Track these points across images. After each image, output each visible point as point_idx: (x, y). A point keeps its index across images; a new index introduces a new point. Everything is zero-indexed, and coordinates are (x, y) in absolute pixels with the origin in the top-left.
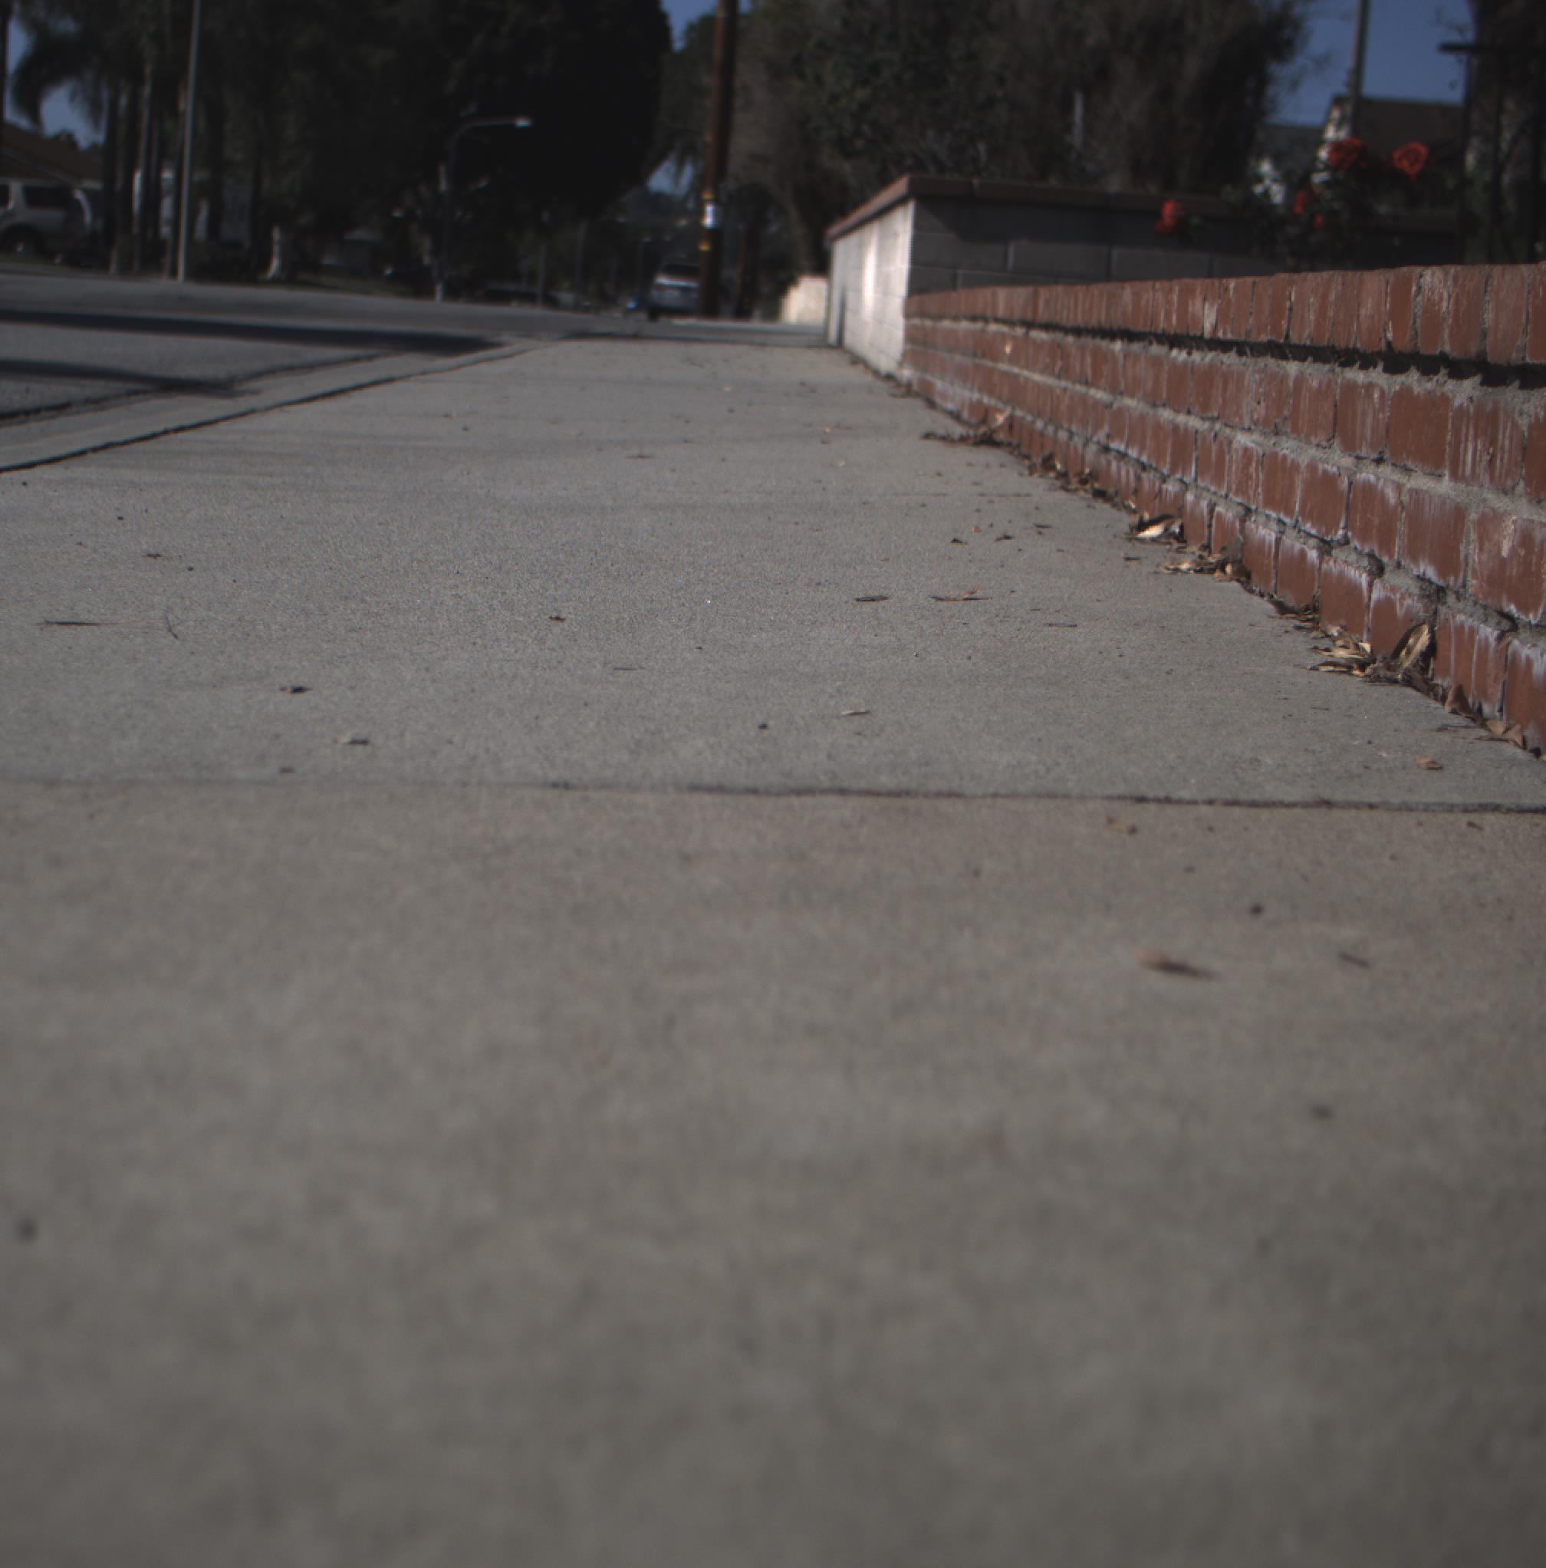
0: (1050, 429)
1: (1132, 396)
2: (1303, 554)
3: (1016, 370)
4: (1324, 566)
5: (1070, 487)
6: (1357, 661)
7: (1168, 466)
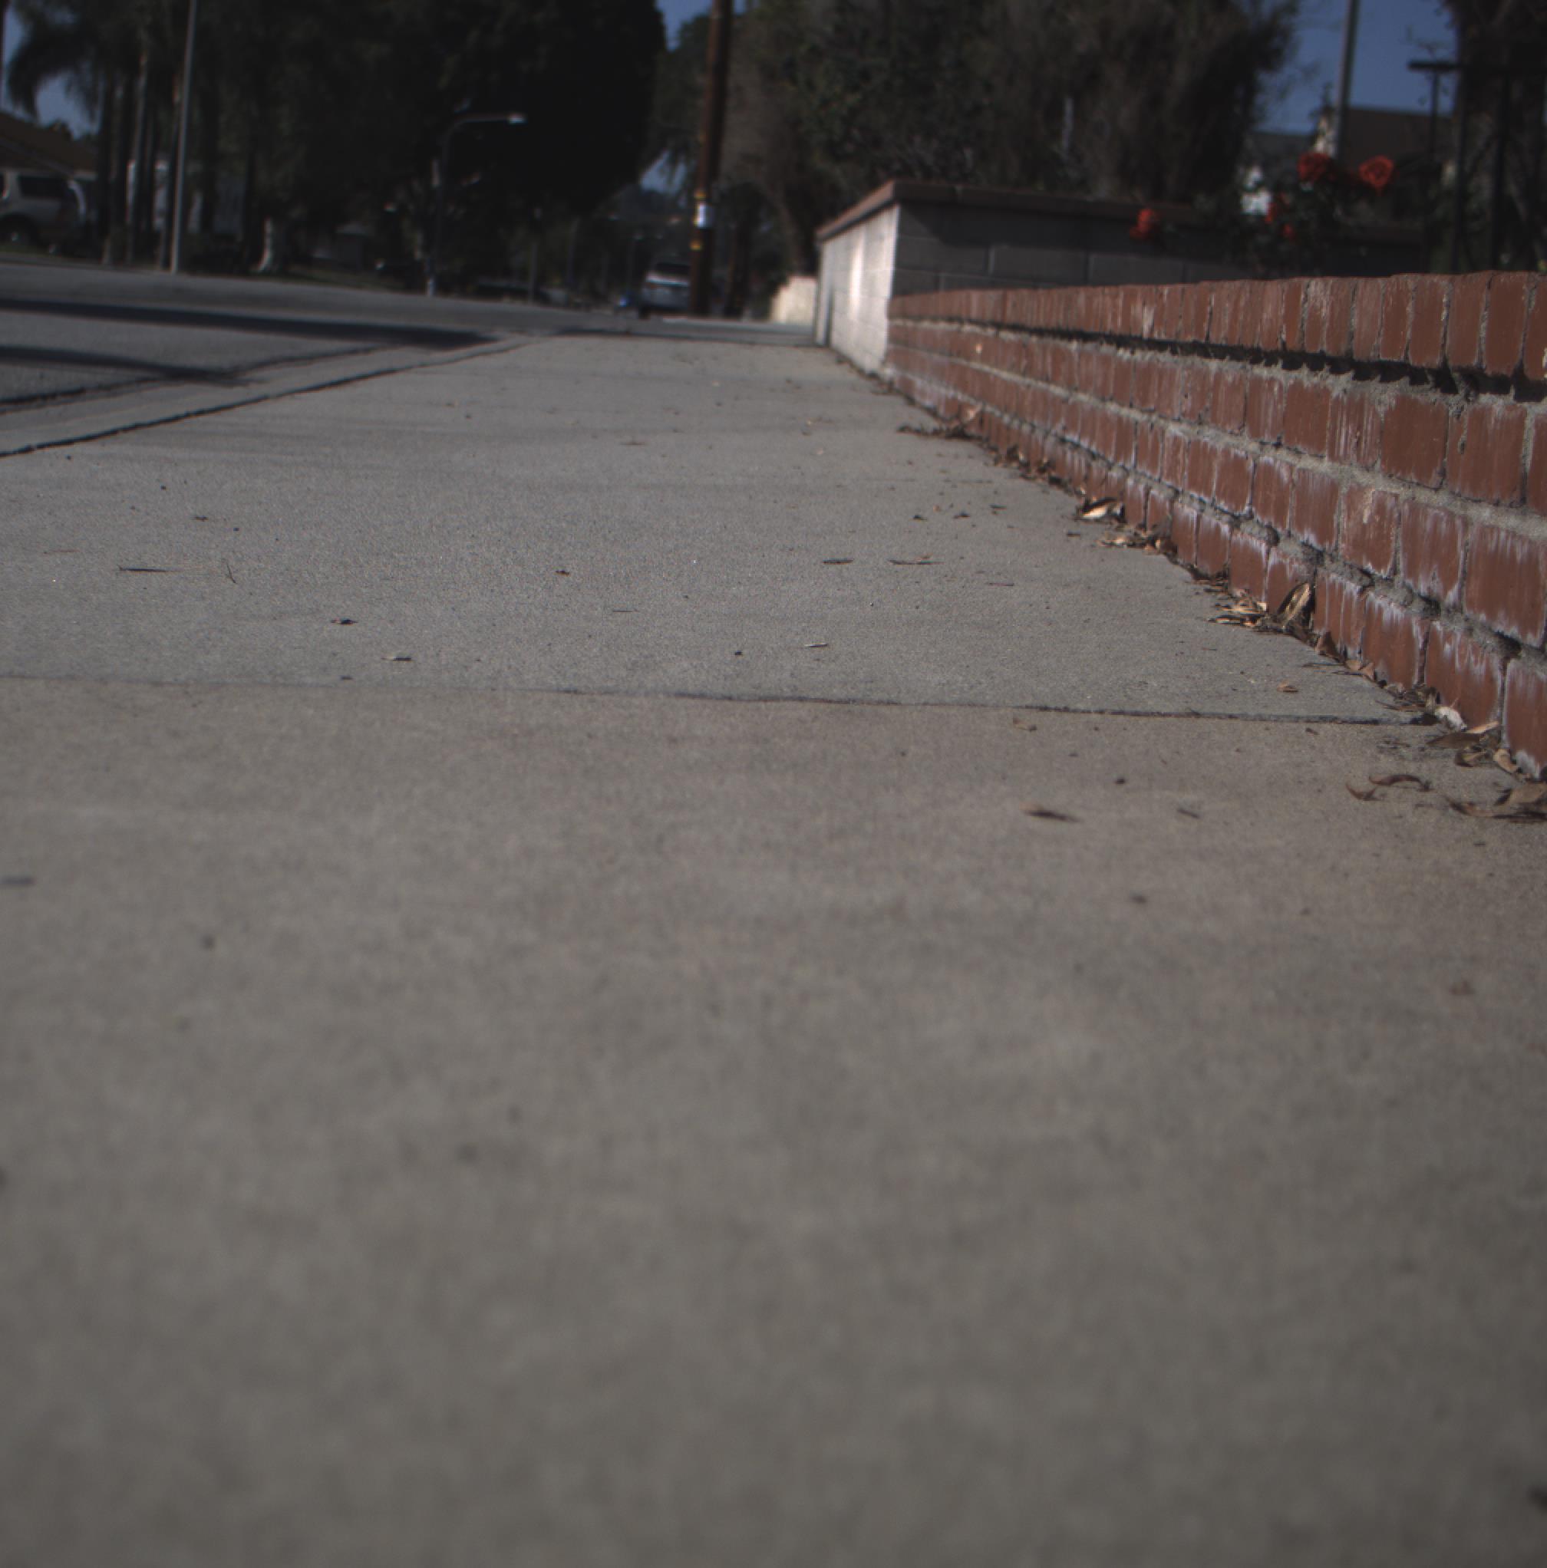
0: (1016, 423)
1: (1085, 391)
2: (1218, 528)
3: (986, 368)
4: (1234, 538)
5: (1029, 475)
6: (1249, 615)
7: (1113, 455)
